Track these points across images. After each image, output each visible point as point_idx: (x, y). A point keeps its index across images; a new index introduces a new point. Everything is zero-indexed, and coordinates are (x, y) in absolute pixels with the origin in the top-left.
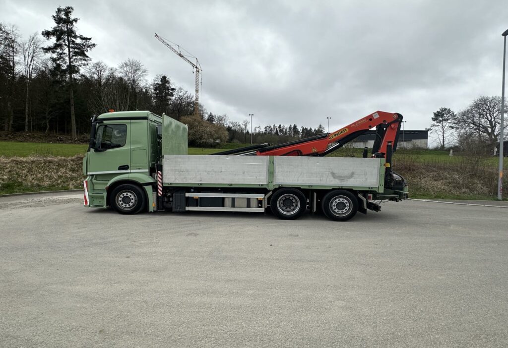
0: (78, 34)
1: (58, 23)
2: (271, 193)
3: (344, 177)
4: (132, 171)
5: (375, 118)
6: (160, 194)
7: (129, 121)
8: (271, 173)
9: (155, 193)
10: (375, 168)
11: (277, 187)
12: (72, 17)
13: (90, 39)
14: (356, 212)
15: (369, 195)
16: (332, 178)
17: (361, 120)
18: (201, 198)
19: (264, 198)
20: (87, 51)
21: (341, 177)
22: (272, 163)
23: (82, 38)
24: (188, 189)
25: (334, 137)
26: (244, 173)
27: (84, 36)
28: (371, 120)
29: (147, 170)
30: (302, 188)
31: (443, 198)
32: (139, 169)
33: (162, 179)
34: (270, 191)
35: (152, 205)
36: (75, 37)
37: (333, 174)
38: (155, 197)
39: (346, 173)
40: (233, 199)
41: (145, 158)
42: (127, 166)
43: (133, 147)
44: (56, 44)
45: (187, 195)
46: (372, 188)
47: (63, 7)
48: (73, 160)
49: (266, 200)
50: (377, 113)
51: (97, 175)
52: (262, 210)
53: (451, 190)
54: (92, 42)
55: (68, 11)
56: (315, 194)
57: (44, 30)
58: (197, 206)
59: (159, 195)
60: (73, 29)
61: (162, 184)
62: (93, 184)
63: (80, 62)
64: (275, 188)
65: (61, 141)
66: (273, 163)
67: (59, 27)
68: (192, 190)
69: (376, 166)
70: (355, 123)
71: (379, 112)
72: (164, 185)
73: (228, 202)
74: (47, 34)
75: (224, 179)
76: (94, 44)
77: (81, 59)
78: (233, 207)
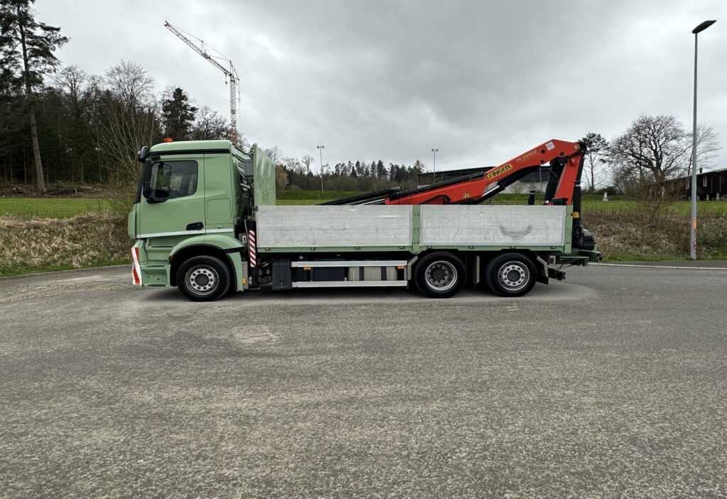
0: (37, 21)
2: (416, 258)
3: (518, 233)
4: (208, 231)
5: (549, 149)
6: (253, 264)
7: (201, 155)
8: (416, 230)
9: (246, 263)
10: (559, 219)
11: (425, 249)
13: (58, 29)
14: (534, 283)
15: (551, 257)
16: (501, 235)
17: (530, 152)
18: (314, 268)
19: (406, 266)
20: (54, 49)
21: (514, 233)
22: (417, 215)
23: (46, 29)
24: (295, 256)
25: (493, 177)
26: (377, 231)
27: (48, 24)
28: (543, 152)
29: (232, 230)
30: (460, 249)
31: (620, 260)
32: (219, 228)
33: (255, 243)
34: (415, 255)
35: (242, 281)
36: (33, 26)
37: (503, 229)
38: (246, 269)
39: (521, 226)
40: (362, 269)
41: (227, 211)
42: (201, 224)
43: (208, 195)
45: (295, 264)
46: (555, 247)
48: (71, 223)
49: (410, 269)
50: (551, 143)
51: (152, 239)
52: (404, 283)
53: (627, 248)
54: (61, 34)
56: (478, 258)
58: (308, 280)
59: (252, 266)
60: (29, 13)
61: (256, 249)
62: (146, 251)
63: (43, 67)
64: (422, 252)
65: (19, 193)
66: (419, 215)
67: (4, 9)
68: (301, 258)
69: (561, 217)
70: (521, 157)
71: (554, 141)
72: (259, 251)
73: (354, 274)
75: (348, 240)
76: (65, 38)
77: (44, 62)
78: (362, 280)
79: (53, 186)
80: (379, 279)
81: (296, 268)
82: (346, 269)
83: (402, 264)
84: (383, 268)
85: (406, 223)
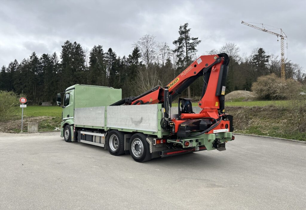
0: (191, 38)
1: (181, 35)
4: (70, 118)
5: (199, 63)
7: (71, 90)
9: (73, 130)
12: (187, 28)
13: (197, 38)
16: (131, 123)
18: (85, 135)
20: (196, 46)
21: (136, 122)
23: (193, 39)
24: (81, 129)
25: (170, 87)
27: (194, 38)
30: (119, 130)
35: (72, 137)
36: (189, 40)
38: (73, 133)
40: (95, 136)
41: (73, 110)
42: (70, 115)
43: (71, 104)
44: (179, 47)
47: (183, 25)
49: (105, 138)
50: (200, 59)
52: (103, 146)
54: (199, 40)
55: (186, 26)
57: (174, 41)
60: (188, 35)
61: (75, 125)
63: (191, 54)
66: (106, 111)
67: (181, 36)
73: (94, 139)
74: (175, 42)
76: (200, 41)
77: (191, 52)
78: (95, 142)
79: (193, 99)
80: (99, 142)
81: (81, 134)
82: (92, 136)
83: (103, 135)
84: (100, 137)
85: (103, 115)
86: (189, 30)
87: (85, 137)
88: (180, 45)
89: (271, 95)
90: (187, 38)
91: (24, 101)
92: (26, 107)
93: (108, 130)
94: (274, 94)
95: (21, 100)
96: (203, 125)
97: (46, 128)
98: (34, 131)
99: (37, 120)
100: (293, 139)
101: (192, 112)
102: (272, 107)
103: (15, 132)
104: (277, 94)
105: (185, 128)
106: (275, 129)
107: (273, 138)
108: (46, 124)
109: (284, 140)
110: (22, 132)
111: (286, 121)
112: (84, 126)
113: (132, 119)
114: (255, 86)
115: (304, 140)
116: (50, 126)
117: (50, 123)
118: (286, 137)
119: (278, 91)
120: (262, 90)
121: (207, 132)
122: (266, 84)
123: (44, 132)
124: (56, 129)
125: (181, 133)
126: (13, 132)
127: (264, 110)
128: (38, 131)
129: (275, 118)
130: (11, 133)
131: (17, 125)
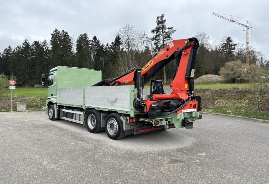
0: (167, 27)
1: (158, 24)
2: (85, 112)
3: (113, 102)
4: (53, 97)
5: (171, 47)
7: (54, 72)
8: (84, 98)
10: (128, 94)
12: (164, 19)
13: (173, 28)
16: (107, 102)
18: (67, 112)
20: (171, 35)
23: (169, 29)
25: (145, 70)
26: (76, 98)
27: (170, 27)
28: (168, 50)
30: (96, 109)
35: (56, 115)
36: (165, 29)
39: (113, 98)
44: (156, 35)
47: (160, 15)
50: (172, 43)
52: (82, 123)
54: (174, 29)
55: (162, 17)
57: (152, 30)
58: (66, 117)
59: (57, 109)
60: (165, 25)
61: (58, 104)
63: (167, 42)
66: (85, 91)
67: (158, 26)
68: (65, 108)
74: (153, 31)
76: (175, 30)
77: (167, 40)
78: (75, 119)
79: (168, 82)
80: (79, 119)
81: (64, 112)
82: (73, 114)
83: (82, 113)
84: (80, 115)
85: (82, 95)
86: (165, 20)
87: (67, 115)
88: (157, 33)
89: (236, 79)
90: (163, 27)
91: (13, 83)
92: (15, 88)
93: (87, 109)
94: (239, 77)
95: (10, 82)
96: (173, 106)
97: (34, 107)
98: (23, 110)
99: (26, 100)
100: (253, 117)
101: (163, 93)
102: (236, 89)
103: (6, 111)
104: (242, 78)
105: (156, 108)
106: (238, 109)
107: (236, 117)
108: (34, 104)
109: (245, 118)
110: (12, 110)
111: (247, 101)
112: (65, 104)
113: (108, 99)
114: (222, 70)
115: (262, 119)
116: (38, 106)
117: (38, 103)
118: (247, 116)
119: (243, 75)
120: (228, 75)
121: (176, 112)
122: (232, 69)
123: (32, 111)
124: (43, 109)
125: (152, 112)
126: (3, 111)
127: (228, 92)
128: (27, 110)
129: (238, 99)
130: (2, 112)
131: (8, 104)
